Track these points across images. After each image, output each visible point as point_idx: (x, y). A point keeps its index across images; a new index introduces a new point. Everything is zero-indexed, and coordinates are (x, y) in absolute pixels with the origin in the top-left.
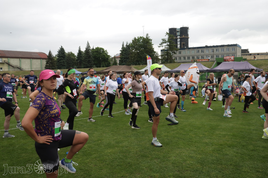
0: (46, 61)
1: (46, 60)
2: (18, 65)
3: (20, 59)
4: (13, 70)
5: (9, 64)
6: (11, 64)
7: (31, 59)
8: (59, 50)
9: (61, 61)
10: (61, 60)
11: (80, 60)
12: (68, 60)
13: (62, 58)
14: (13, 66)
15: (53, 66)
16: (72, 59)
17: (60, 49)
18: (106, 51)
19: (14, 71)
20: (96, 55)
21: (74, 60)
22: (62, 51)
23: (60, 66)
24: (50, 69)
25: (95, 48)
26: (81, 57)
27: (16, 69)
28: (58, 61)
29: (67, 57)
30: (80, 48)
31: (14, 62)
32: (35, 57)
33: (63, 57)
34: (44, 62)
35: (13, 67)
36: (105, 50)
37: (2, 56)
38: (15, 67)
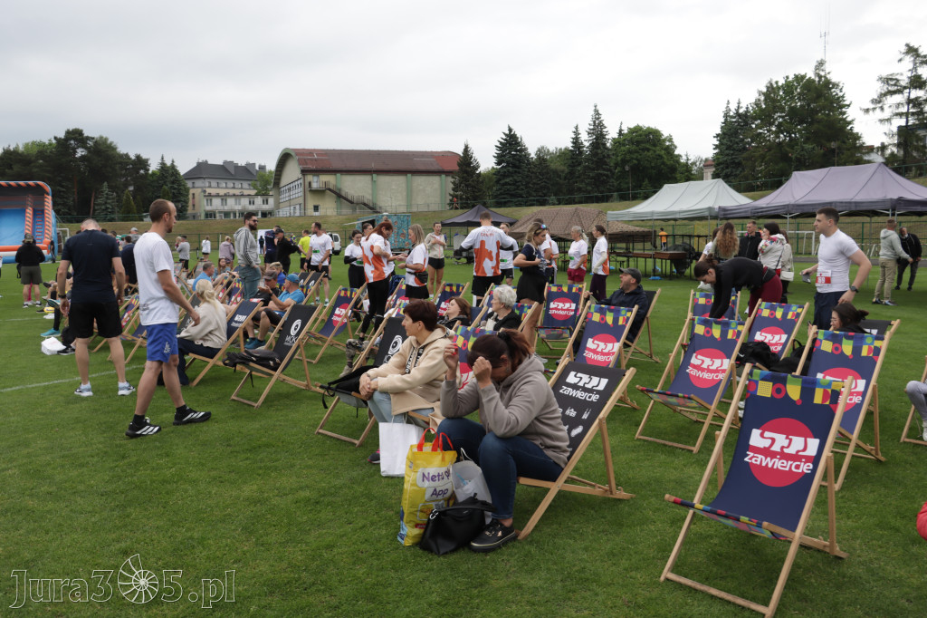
0: (452, 180)
1: (453, 177)
2: (368, 198)
3: (374, 175)
4: (352, 211)
5: (339, 195)
6: (343, 194)
7: (409, 175)
8: (501, 143)
9: (507, 180)
10: (508, 176)
14: (349, 198)
17: (504, 137)
18: (670, 140)
20: (628, 157)
22: (510, 146)
25: (626, 132)
27: (360, 208)
28: (498, 182)
31: (355, 186)
32: (422, 168)
34: (449, 182)
35: (351, 202)
36: (665, 134)
37: (319, 168)
38: (357, 204)
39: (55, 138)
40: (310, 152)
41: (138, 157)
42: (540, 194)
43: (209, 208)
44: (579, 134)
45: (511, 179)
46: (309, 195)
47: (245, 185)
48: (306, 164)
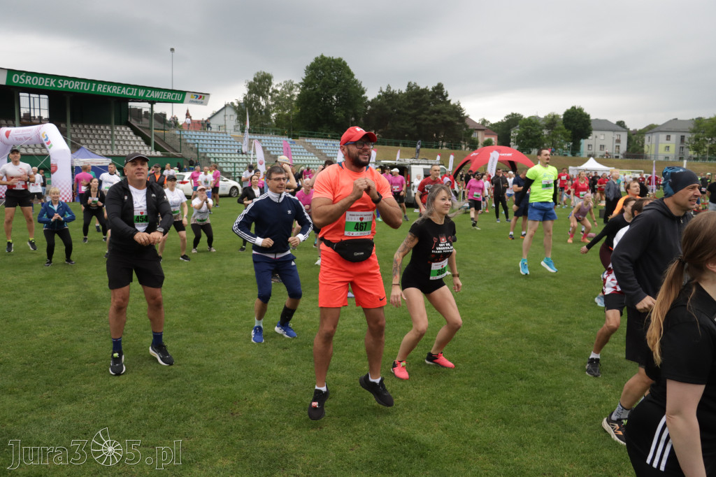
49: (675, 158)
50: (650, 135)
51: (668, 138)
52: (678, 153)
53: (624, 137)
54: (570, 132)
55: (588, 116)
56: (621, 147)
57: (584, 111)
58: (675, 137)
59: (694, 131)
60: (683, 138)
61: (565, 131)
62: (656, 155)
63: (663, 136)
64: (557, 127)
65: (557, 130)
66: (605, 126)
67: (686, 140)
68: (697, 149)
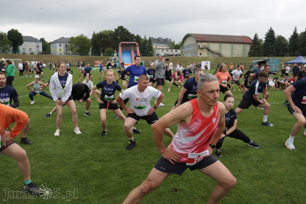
1: (250, 45)
2: (218, 51)
3: (221, 44)
4: (213, 55)
5: (208, 50)
6: (210, 50)
7: (233, 44)
8: (267, 33)
9: (269, 47)
10: (269, 45)
11: (295, 45)
12: (278, 46)
13: (271, 43)
14: (212, 51)
15: (259, 53)
16: (284, 44)
17: (269, 31)
19: (213, 58)
21: (285, 45)
22: (271, 34)
23: (267, 53)
24: (255, 56)
26: (297, 41)
27: (216, 55)
28: (265, 47)
29: (277, 42)
30: (295, 29)
31: (214, 47)
32: (237, 41)
33: (272, 41)
34: (248, 48)
35: (213, 52)
37: (202, 40)
38: (215, 53)
39: (115, 29)
40: (198, 35)
41: (138, 35)
42: (278, 52)
43: (158, 53)
44: (296, 30)
45: (271, 46)
46: (198, 50)
47: (165, 45)
48: (198, 39)
49: (64, 54)
50: (53, 44)
51: (60, 45)
52: (65, 52)
53: (40, 45)
54: (12, 42)
55: (21, 34)
56: (39, 49)
57: (19, 32)
58: (63, 45)
59: (70, 43)
60: (66, 45)
61: (9, 41)
62: (56, 53)
63: (58, 45)
64: (4, 39)
65: (4, 40)
66: (31, 39)
67: (68, 47)
68: (72, 50)
